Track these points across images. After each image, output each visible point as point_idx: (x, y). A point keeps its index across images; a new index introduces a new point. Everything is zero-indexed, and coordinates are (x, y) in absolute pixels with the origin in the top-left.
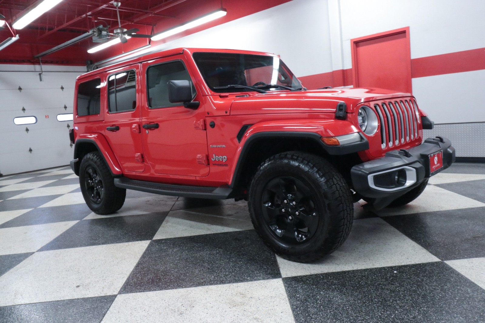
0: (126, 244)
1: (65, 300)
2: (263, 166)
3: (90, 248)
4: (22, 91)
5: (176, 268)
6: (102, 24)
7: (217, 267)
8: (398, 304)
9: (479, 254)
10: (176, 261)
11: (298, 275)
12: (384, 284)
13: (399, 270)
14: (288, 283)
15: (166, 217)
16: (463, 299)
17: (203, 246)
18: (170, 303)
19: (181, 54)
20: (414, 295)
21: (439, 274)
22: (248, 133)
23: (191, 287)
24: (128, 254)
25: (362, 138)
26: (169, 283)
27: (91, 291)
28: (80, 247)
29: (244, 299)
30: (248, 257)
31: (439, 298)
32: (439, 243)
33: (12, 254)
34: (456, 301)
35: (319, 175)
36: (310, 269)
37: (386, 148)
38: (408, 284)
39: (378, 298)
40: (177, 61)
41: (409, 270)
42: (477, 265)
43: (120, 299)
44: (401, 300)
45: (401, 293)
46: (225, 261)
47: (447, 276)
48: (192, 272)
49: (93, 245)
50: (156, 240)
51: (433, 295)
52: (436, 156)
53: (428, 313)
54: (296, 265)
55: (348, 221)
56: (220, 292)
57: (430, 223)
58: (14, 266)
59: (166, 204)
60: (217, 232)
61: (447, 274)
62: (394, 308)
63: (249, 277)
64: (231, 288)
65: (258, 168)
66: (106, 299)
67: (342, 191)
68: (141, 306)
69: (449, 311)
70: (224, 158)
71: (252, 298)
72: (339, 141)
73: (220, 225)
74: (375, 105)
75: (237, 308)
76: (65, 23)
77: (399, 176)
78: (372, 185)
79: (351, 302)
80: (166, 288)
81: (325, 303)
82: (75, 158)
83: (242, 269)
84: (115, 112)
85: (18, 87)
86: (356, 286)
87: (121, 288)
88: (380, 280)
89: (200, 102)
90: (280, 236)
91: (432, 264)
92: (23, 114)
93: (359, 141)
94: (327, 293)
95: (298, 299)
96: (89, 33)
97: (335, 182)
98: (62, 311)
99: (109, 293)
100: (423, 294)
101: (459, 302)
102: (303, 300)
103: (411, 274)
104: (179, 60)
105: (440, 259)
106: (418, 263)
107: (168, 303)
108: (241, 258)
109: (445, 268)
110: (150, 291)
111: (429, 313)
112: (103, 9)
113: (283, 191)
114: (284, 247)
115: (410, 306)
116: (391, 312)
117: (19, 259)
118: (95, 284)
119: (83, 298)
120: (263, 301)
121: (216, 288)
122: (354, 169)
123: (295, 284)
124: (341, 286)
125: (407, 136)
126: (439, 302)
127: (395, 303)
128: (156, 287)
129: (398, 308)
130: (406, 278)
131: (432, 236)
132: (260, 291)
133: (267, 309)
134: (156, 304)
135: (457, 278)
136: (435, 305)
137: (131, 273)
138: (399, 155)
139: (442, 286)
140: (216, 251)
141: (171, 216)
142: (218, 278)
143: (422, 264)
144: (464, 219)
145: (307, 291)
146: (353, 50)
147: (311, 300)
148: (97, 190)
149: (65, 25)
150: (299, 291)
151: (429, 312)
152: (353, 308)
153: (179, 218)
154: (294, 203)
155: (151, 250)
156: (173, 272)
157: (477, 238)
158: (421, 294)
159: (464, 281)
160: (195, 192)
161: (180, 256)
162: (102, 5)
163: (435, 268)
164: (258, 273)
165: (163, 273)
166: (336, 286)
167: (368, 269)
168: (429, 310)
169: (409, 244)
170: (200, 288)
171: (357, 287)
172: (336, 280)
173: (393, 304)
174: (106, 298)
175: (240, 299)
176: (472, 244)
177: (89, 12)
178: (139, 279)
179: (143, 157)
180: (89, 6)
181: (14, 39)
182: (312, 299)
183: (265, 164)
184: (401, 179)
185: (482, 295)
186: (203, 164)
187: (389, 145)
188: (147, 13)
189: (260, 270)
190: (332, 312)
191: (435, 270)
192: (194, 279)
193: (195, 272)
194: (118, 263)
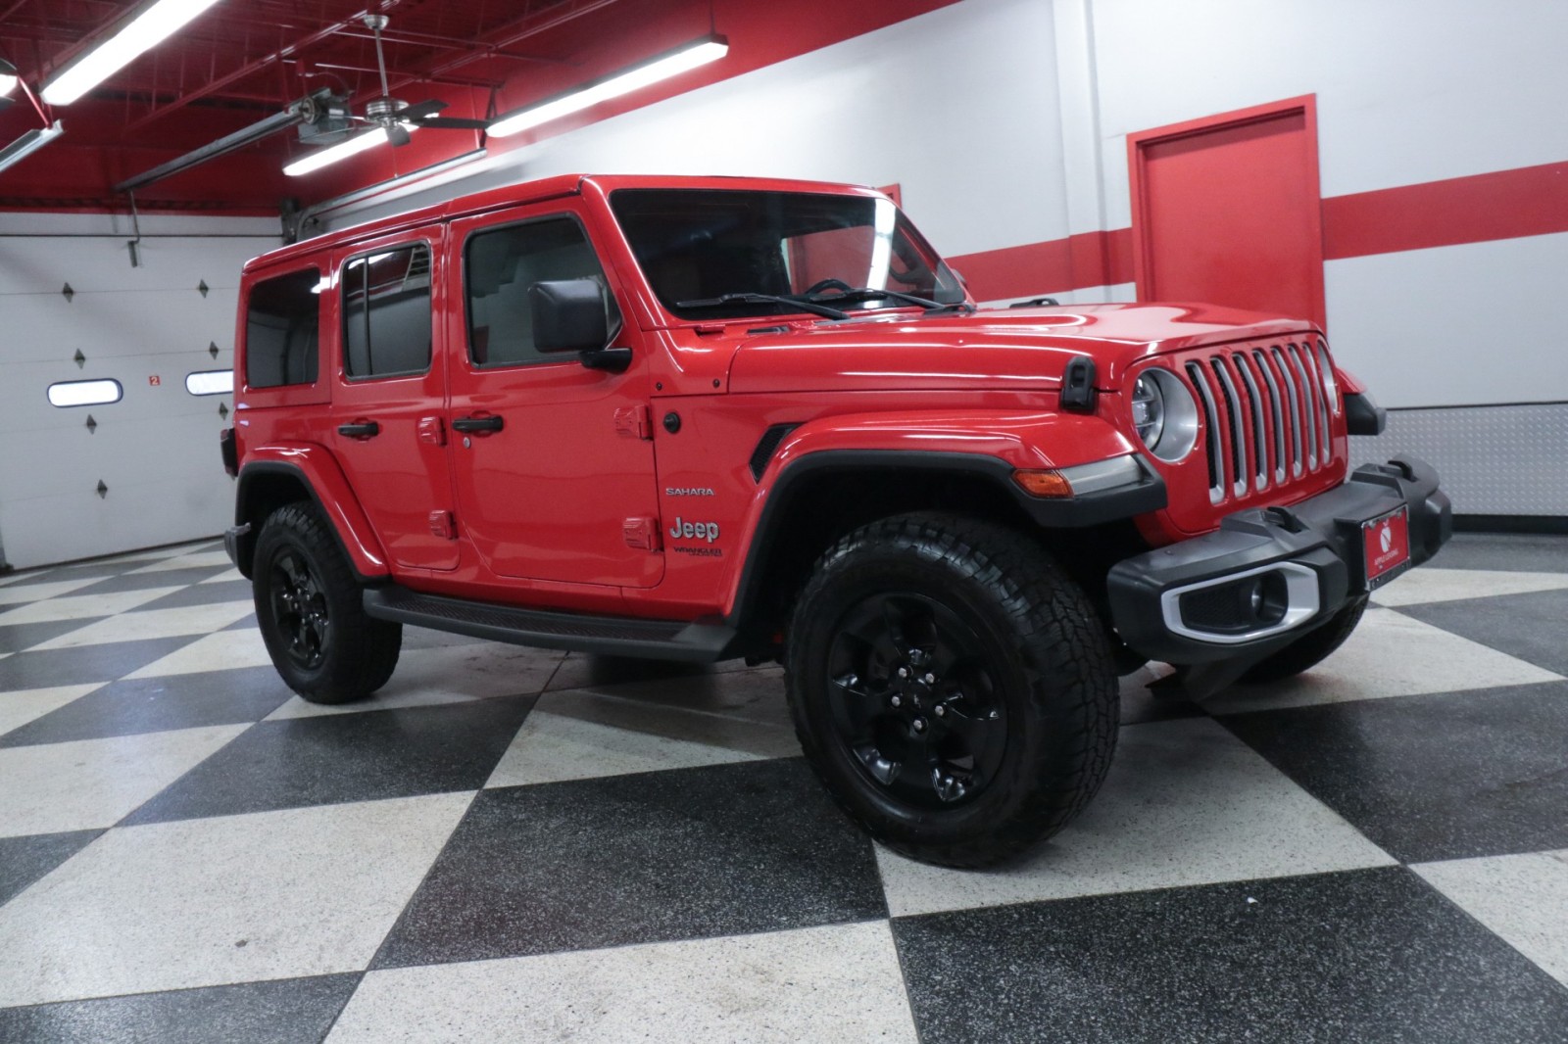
0: (400, 802)
1: (198, 989)
2: (832, 560)
3: (285, 817)
4: (74, 298)
5: (553, 884)
6: (328, 86)
7: (685, 882)
8: (1253, 1008)
9: (1522, 843)
10: (556, 862)
11: (942, 910)
12: (1211, 941)
13: (1262, 895)
14: (908, 935)
15: (528, 712)
16: (1462, 990)
17: (642, 810)
18: (530, 1000)
19: (572, 194)
20: (1308, 977)
21: (1389, 907)
22: (785, 451)
23: (598, 947)
24: (404, 838)
25: (1143, 472)
26: (529, 934)
27: (282, 958)
28: (252, 811)
29: (765, 989)
30: (785, 849)
31: (1385, 987)
32: (1395, 803)
33: (37, 836)
34: (1439, 997)
35: (1007, 589)
36: (981, 890)
37: (1223, 501)
38: (1289, 942)
39: (1191, 986)
40: (561, 216)
41: (1294, 895)
42: (1512, 880)
43: (374, 984)
44: (1265, 995)
45: (1265, 972)
46: (710, 862)
47: (1415, 913)
48: (604, 897)
49: (294, 807)
50: (494, 789)
51: (1366, 978)
52: (1385, 524)
53: (1348, 1038)
54: (936, 875)
55: (1099, 736)
56: (691, 966)
57: (1369, 739)
58: (43, 875)
59: (530, 669)
60: (689, 765)
61: (1416, 909)
62: (1242, 1022)
63: (786, 915)
64: (726, 952)
65: (817, 563)
66: (329, 987)
67: (1080, 640)
68: (439, 1008)
69: (1413, 1031)
70: (710, 532)
71: (791, 984)
72: (1071, 482)
73: (699, 742)
74: (1190, 364)
75: (743, 1017)
76: (211, 81)
77: (1262, 594)
78: (1174, 623)
79: (1105, 998)
80: (520, 950)
81: (1021, 1003)
82: (240, 521)
83: (763, 888)
84: (365, 377)
85: (61, 287)
86: (1124, 946)
87: (379, 951)
88: (1199, 926)
89: (634, 350)
90: (884, 782)
91: (1371, 874)
92: (78, 373)
93: (1134, 483)
94: (1031, 969)
95: (938, 987)
96: (287, 112)
97: (1057, 613)
98: (191, 1026)
99: (340, 968)
100: (1335, 973)
101: (1448, 1003)
102: (951, 993)
103: (1301, 907)
104: (568, 215)
105: (1394, 856)
106: (1324, 870)
107: (524, 999)
108: (763, 852)
109: (1410, 889)
110: (470, 960)
111: (1351, 1037)
112: (332, 36)
113: (898, 638)
114: (900, 818)
115: (1290, 1013)
116: (1229, 1034)
117: (59, 851)
118: (296, 937)
119: (256, 983)
120: (827, 995)
121: (679, 950)
122: (1120, 574)
123: (931, 940)
124: (1074, 948)
125: (1295, 459)
126: (1386, 1001)
127: (1243, 1005)
128: (488, 946)
129: (1254, 1021)
130: (1284, 921)
131: (1373, 780)
132: (818, 962)
133: (838, 1021)
134: (486, 1001)
135: (1446, 920)
136: (1370, 1012)
137: (413, 899)
138: (1264, 525)
139: (1396, 949)
140: (685, 827)
141: (544, 710)
142: (687, 919)
143: (1337, 873)
144: (1482, 723)
145: (968, 964)
146: (1135, 167)
147: (980, 992)
148: (309, 624)
149: (212, 86)
150: (940, 962)
151: (1352, 1034)
152: (1109, 1021)
153: (572, 716)
154: (930, 677)
155: (476, 823)
156: (544, 896)
157: (1518, 790)
158: (1328, 973)
159: (1467, 932)
160: (619, 637)
161: (569, 845)
162: (328, 25)
163: (1377, 886)
164: (815, 900)
165: (514, 901)
166: (1061, 945)
167: (1163, 891)
168: (1352, 1028)
169: (1301, 806)
170: (628, 950)
171: (1128, 950)
172: (1061, 927)
173: (1239, 1008)
174: (328, 983)
175: (754, 989)
176: (1501, 808)
177: (286, 45)
178: (435, 921)
179: (455, 523)
180: (287, 29)
181: (48, 134)
182: (982, 989)
183: (836, 551)
184: (1269, 603)
185: (1522, 980)
186: (645, 548)
187: (1233, 491)
188: (471, 48)
189: (819, 891)
190: (1042, 1034)
191: (1380, 895)
192: (611, 920)
193: (614, 898)
194: (370, 865)
